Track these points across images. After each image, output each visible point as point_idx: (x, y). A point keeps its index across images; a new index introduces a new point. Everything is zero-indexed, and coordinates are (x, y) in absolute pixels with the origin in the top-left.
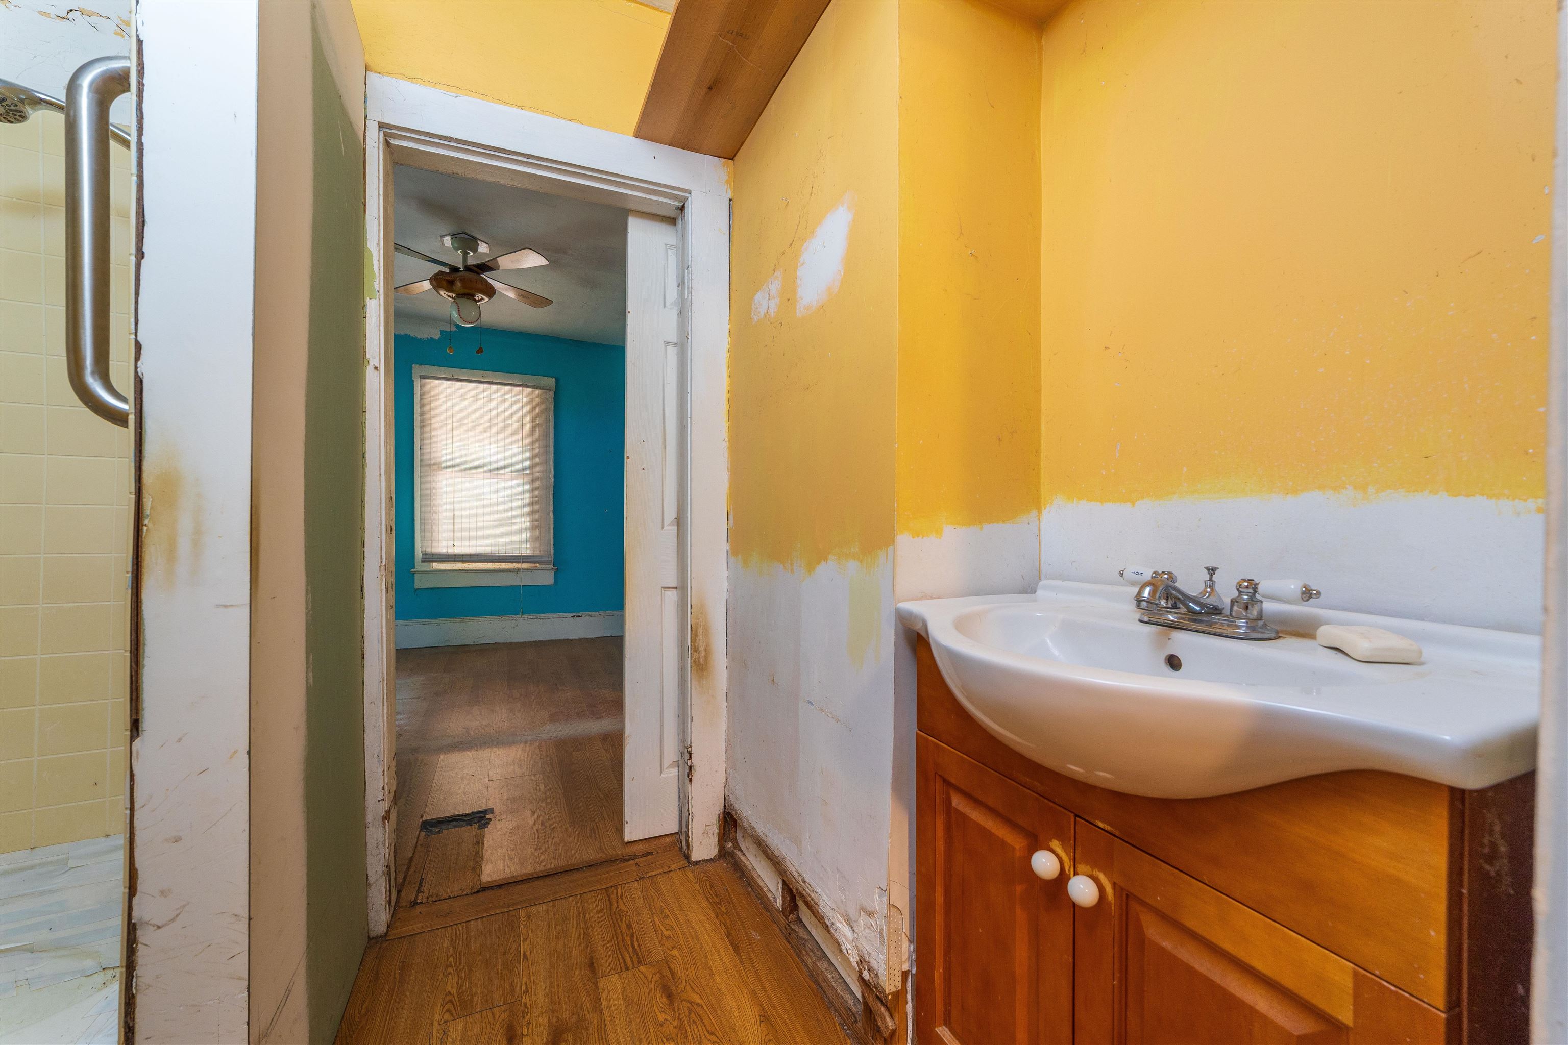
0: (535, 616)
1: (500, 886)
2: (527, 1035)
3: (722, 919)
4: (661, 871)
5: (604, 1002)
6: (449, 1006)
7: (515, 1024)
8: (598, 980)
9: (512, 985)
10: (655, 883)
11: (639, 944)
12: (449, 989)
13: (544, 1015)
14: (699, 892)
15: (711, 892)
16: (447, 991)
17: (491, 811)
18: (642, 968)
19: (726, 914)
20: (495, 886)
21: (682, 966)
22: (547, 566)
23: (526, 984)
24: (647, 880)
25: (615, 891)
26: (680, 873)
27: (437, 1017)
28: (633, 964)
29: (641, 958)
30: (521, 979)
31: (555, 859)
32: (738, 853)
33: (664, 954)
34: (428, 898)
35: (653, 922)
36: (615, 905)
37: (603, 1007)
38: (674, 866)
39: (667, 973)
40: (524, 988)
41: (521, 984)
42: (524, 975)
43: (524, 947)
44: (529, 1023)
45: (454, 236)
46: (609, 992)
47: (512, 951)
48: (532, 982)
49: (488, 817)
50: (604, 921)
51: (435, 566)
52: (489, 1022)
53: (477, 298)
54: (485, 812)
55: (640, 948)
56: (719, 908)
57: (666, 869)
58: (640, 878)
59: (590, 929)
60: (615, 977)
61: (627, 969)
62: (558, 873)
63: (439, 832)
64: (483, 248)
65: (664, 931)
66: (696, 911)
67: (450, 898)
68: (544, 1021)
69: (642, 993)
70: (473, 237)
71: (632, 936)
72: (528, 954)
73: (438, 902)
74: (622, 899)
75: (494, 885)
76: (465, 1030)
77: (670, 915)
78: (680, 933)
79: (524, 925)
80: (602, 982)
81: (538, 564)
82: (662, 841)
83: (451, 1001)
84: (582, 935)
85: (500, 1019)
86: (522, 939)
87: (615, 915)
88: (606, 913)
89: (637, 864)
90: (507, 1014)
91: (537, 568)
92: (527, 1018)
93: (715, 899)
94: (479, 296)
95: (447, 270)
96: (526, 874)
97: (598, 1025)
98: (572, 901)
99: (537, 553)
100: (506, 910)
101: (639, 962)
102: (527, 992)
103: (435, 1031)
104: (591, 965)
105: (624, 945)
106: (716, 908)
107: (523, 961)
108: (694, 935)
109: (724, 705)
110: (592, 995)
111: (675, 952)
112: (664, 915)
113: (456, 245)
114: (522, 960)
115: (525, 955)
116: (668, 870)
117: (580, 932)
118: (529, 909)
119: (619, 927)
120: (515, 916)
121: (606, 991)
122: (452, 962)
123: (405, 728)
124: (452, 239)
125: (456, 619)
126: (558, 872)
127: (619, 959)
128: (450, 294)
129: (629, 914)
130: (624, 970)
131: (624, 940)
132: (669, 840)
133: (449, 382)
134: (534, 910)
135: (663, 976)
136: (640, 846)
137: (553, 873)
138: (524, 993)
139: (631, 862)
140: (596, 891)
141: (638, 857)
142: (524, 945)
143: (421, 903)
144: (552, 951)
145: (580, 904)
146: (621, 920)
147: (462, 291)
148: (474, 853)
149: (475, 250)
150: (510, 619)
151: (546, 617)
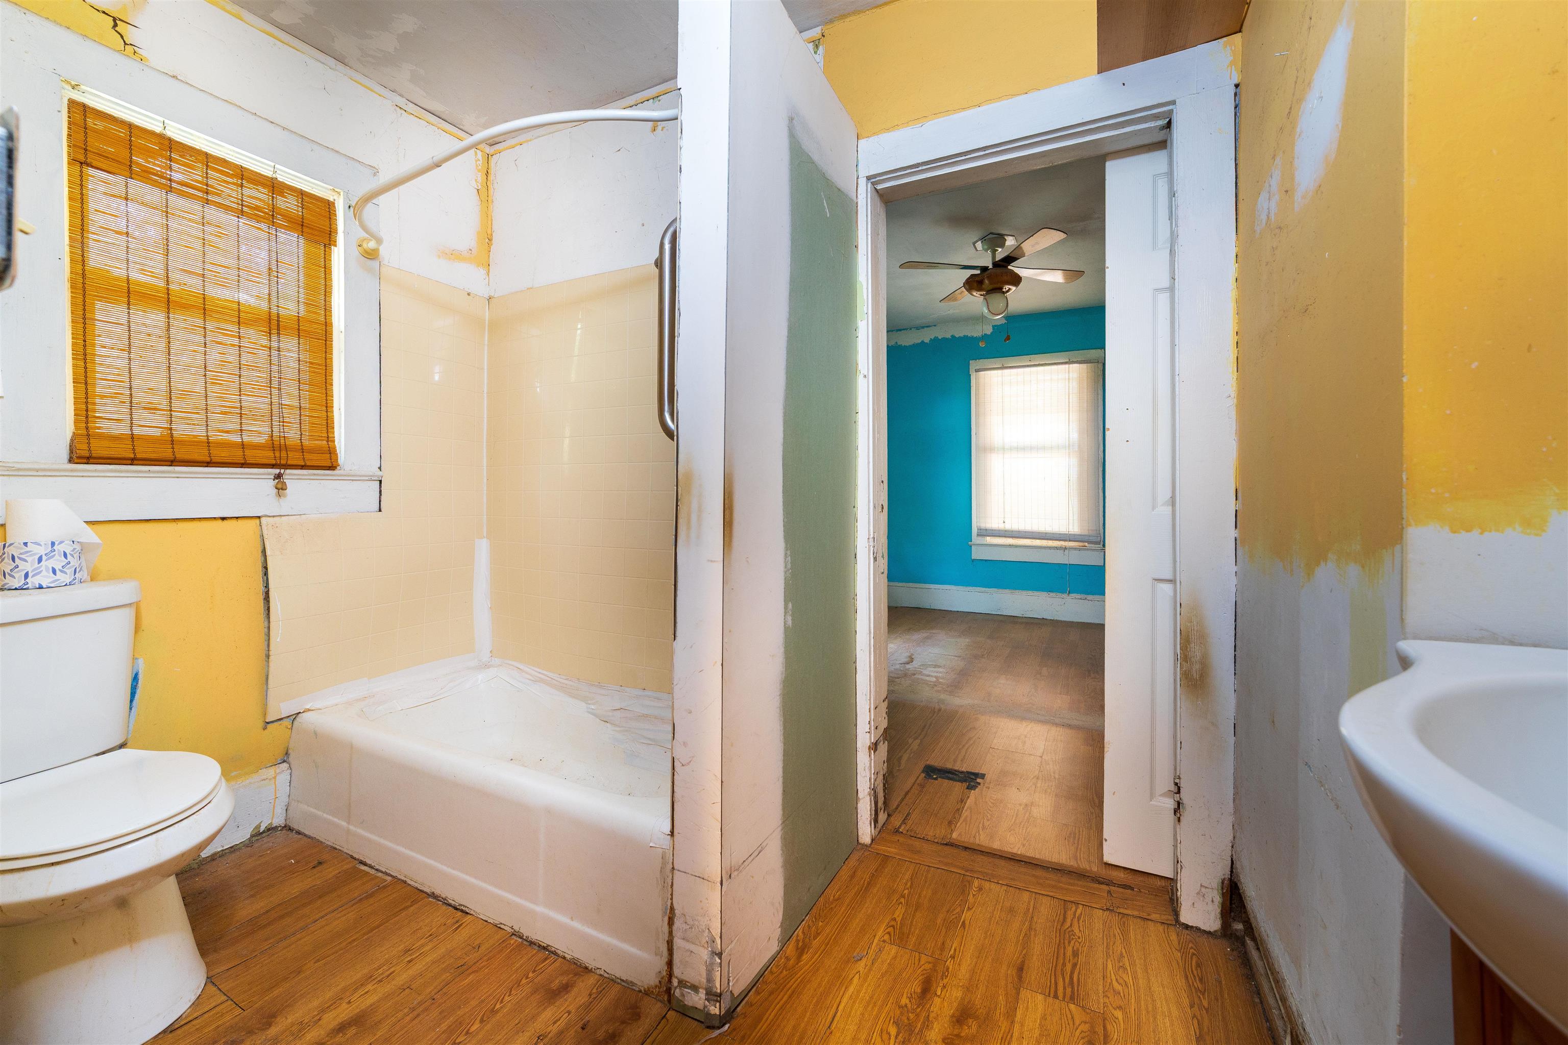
0: (1083, 596)
1: (966, 848)
2: (939, 996)
3: (1198, 1014)
4: (1136, 913)
5: (1019, 1013)
6: (891, 929)
7: (933, 979)
8: (1022, 989)
9: (943, 944)
10: (1124, 923)
11: (1079, 979)
12: (895, 916)
13: (960, 989)
14: (1178, 964)
15: (1195, 972)
16: (894, 916)
17: (983, 776)
18: (1072, 1006)
19: (1207, 1010)
20: (962, 846)
21: (1121, 1035)
22: (1093, 545)
23: (955, 950)
24: (1115, 915)
25: (1074, 909)
26: (1161, 928)
27: (880, 933)
28: (1064, 997)
29: (1076, 994)
30: (953, 943)
31: (1024, 845)
32: (1249, 942)
33: (1104, 1007)
34: (908, 831)
35: (1105, 965)
36: (1068, 924)
37: (1016, 1019)
38: (1154, 916)
39: (1100, 1030)
40: (952, 952)
41: (951, 947)
42: (956, 940)
43: (967, 915)
44: (944, 987)
45: (983, 239)
46: (1027, 1008)
47: (955, 913)
48: (961, 951)
49: (979, 780)
50: (1051, 933)
51: (989, 540)
52: (914, 964)
53: (1004, 290)
54: (977, 775)
55: (1078, 985)
56: (1200, 997)
57: (1145, 915)
58: (1107, 909)
59: (1033, 933)
60: (1040, 997)
61: (1056, 996)
62: (1022, 861)
63: (936, 779)
64: (1010, 242)
65: (1114, 982)
66: (1165, 983)
67: (924, 839)
68: (957, 994)
69: (1063, 1033)
70: (999, 234)
71: (1074, 966)
72: (967, 923)
73: (913, 838)
74: (1078, 921)
75: (961, 844)
76: (895, 958)
77: (1128, 968)
78: (1133, 996)
79: (974, 895)
80: (1025, 994)
81: (1087, 544)
82: (1152, 880)
83: (893, 926)
84: (1023, 935)
85: (923, 967)
86: (967, 906)
87: (1065, 933)
88: (1055, 927)
89: (1109, 892)
90: (930, 966)
91: (1085, 548)
92: (945, 981)
93: (1198, 984)
94: (1007, 287)
95: (978, 272)
96: (991, 848)
97: (1004, 1033)
98: (1026, 896)
99: (1086, 533)
100: (963, 872)
101: (1072, 998)
102: (953, 957)
103: (874, 944)
104: (1021, 969)
105: (1062, 970)
106: (1194, 995)
107: (960, 927)
108: (1150, 1009)
109: (1232, 740)
110: (1010, 1000)
111: (1119, 1014)
112: (1121, 964)
113: (986, 247)
114: (960, 925)
115: (964, 922)
116: (1146, 917)
117: (1021, 930)
118: (983, 882)
119: (1065, 948)
120: (969, 882)
121: (1025, 1005)
122: (906, 895)
123: (940, 680)
124: (982, 242)
125: (1007, 591)
126: (1022, 859)
127: (1050, 982)
128: (982, 293)
129: (1080, 941)
130: (1052, 995)
131: (1064, 964)
132: (1159, 883)
133: (1000, 372)
134: (987, 885)
135: (1093, 1031)
136: (1122, 875)
137: (1017, 858)
138: (950, 957)
139: (1104, 887)
140: (1054, 897)
141: (1114, 885)
142: (966, 913)
143: (902, 833)
144: (988, 934)
145: (1032, 903)
146: (1069, 942)
147: (991, 287)
148: (956, 809)
149: (1002, 245)
150: (1057, 596)
151: (1095, 599)
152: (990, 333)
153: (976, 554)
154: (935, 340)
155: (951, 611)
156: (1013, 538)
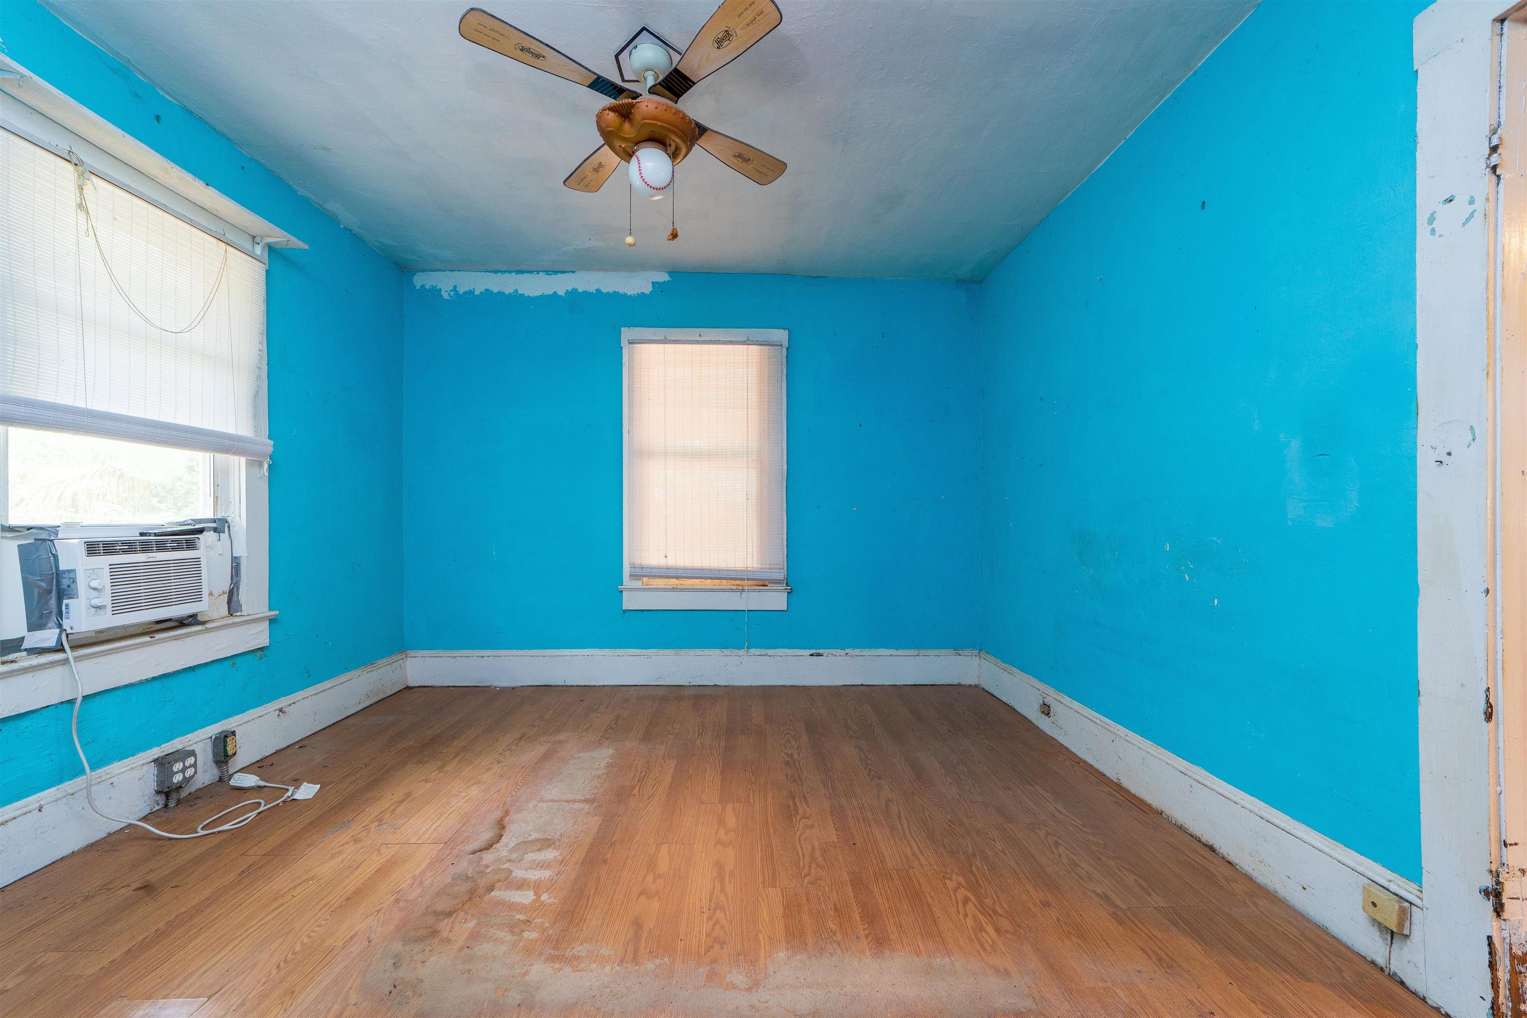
0: (762, 651)
22: (778, 584)
51: (648, 582)
99: (766, 568)
125: (669, 651)
133: (661, 347)
150: (733, 654)
151: (777, 654)
152: (648, 293)
153: (630, 602)
154: (574, 294)
156: (677, 578)
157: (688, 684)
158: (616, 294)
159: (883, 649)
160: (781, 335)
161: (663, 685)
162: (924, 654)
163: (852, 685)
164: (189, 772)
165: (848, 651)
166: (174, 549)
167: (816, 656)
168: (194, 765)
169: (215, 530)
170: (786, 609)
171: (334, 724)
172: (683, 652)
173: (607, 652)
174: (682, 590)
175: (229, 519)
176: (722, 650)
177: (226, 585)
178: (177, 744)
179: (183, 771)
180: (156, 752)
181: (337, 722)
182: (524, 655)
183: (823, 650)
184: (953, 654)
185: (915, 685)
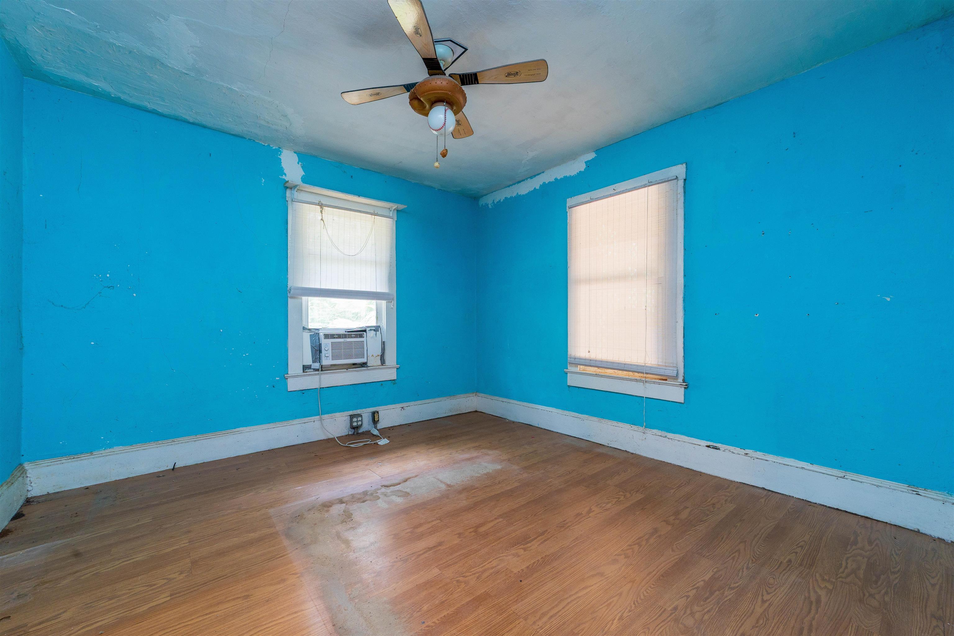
51: (581, 368)
125: (596, 418)
133: (588, 205)
150: (639, 430)
151: (675, 438)
152: (583, 170)
153: (572, 380)
154: (544, 185)
155: (553, 431)
156: (598, 367)
157: (607, 445)
158: (565, 177)
159: (793, 460)
160: (680, 170)
161: (591, 442)
162: (852, 478)
163: (752, 486)
164: (360, 423)
165: (747, 451)
166: (354, 337)
167: (713, 448)
168: (362, 421)
169: (374, 330)
170: (683, 402)
171: (430, 420)
172: (604, 421)
173: (560, 411)
174: (602, 376)
175: (381, 326)
176: (632, 425)
177: (380, 353)
178: (358, 412)
179: (357, 421)
180: (351, 413)
181: (432, 419)
182: (520, 404)
183: (720, 444)
184: (905, 490)
185: (837, 509)
